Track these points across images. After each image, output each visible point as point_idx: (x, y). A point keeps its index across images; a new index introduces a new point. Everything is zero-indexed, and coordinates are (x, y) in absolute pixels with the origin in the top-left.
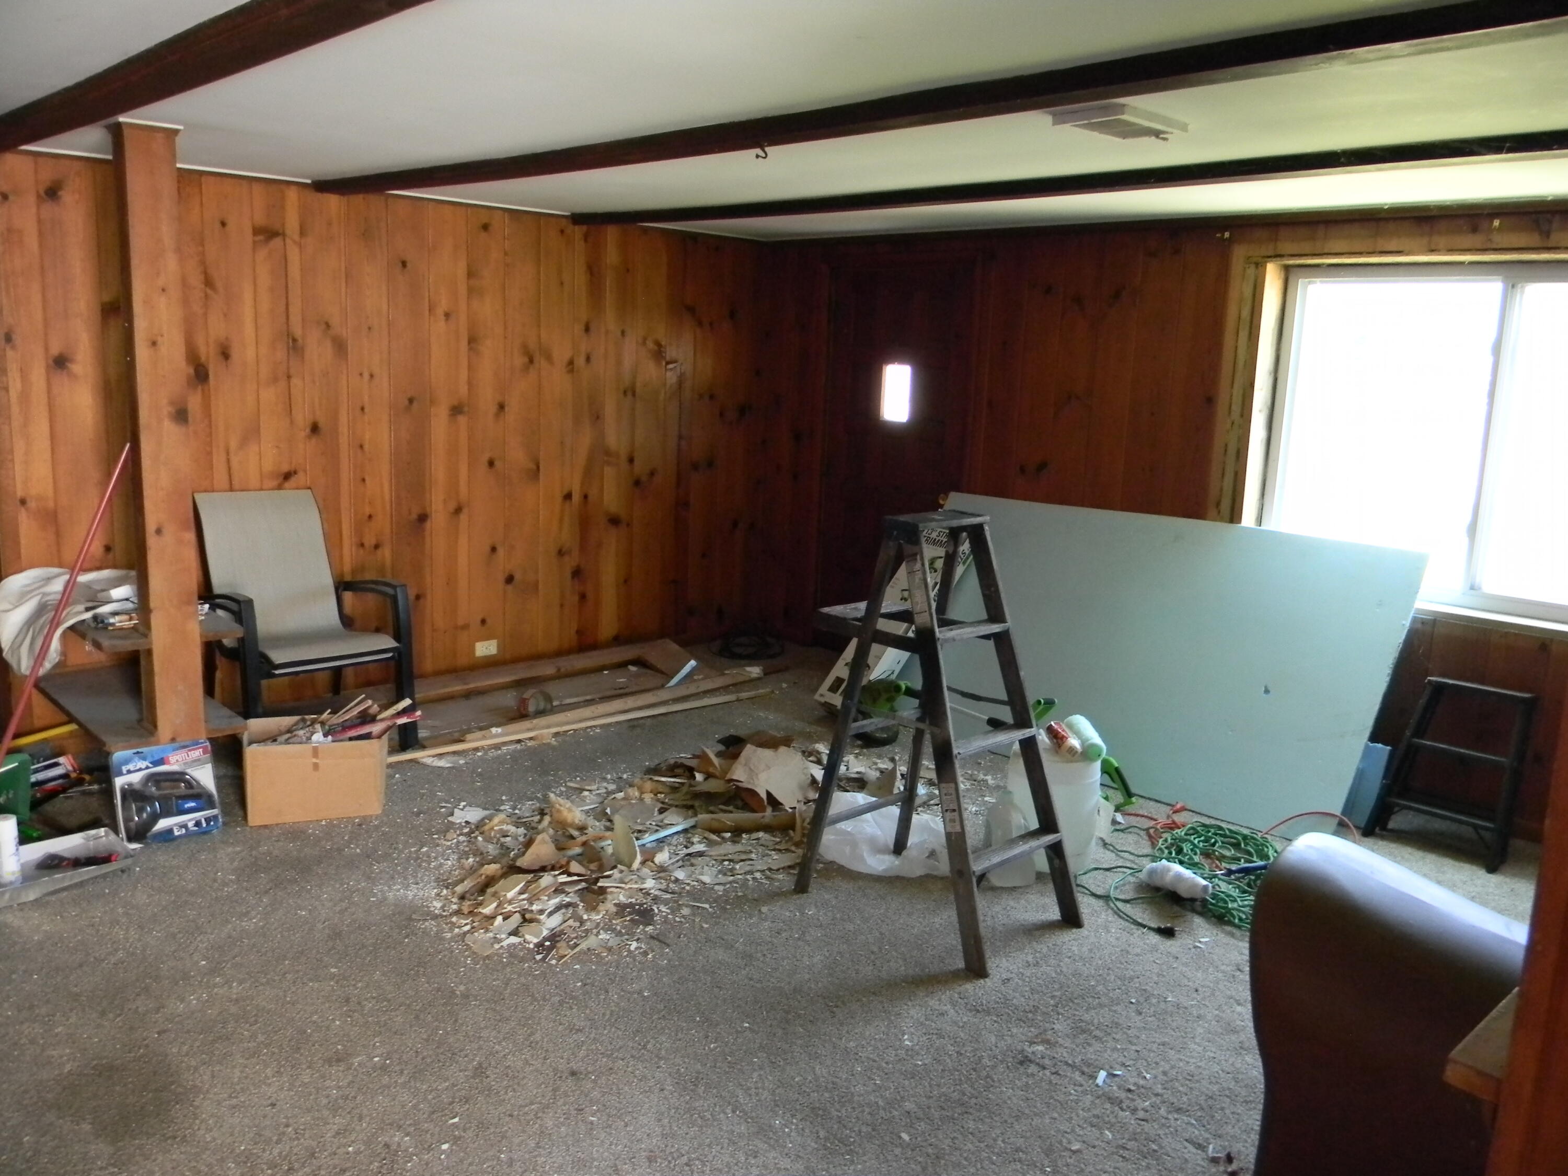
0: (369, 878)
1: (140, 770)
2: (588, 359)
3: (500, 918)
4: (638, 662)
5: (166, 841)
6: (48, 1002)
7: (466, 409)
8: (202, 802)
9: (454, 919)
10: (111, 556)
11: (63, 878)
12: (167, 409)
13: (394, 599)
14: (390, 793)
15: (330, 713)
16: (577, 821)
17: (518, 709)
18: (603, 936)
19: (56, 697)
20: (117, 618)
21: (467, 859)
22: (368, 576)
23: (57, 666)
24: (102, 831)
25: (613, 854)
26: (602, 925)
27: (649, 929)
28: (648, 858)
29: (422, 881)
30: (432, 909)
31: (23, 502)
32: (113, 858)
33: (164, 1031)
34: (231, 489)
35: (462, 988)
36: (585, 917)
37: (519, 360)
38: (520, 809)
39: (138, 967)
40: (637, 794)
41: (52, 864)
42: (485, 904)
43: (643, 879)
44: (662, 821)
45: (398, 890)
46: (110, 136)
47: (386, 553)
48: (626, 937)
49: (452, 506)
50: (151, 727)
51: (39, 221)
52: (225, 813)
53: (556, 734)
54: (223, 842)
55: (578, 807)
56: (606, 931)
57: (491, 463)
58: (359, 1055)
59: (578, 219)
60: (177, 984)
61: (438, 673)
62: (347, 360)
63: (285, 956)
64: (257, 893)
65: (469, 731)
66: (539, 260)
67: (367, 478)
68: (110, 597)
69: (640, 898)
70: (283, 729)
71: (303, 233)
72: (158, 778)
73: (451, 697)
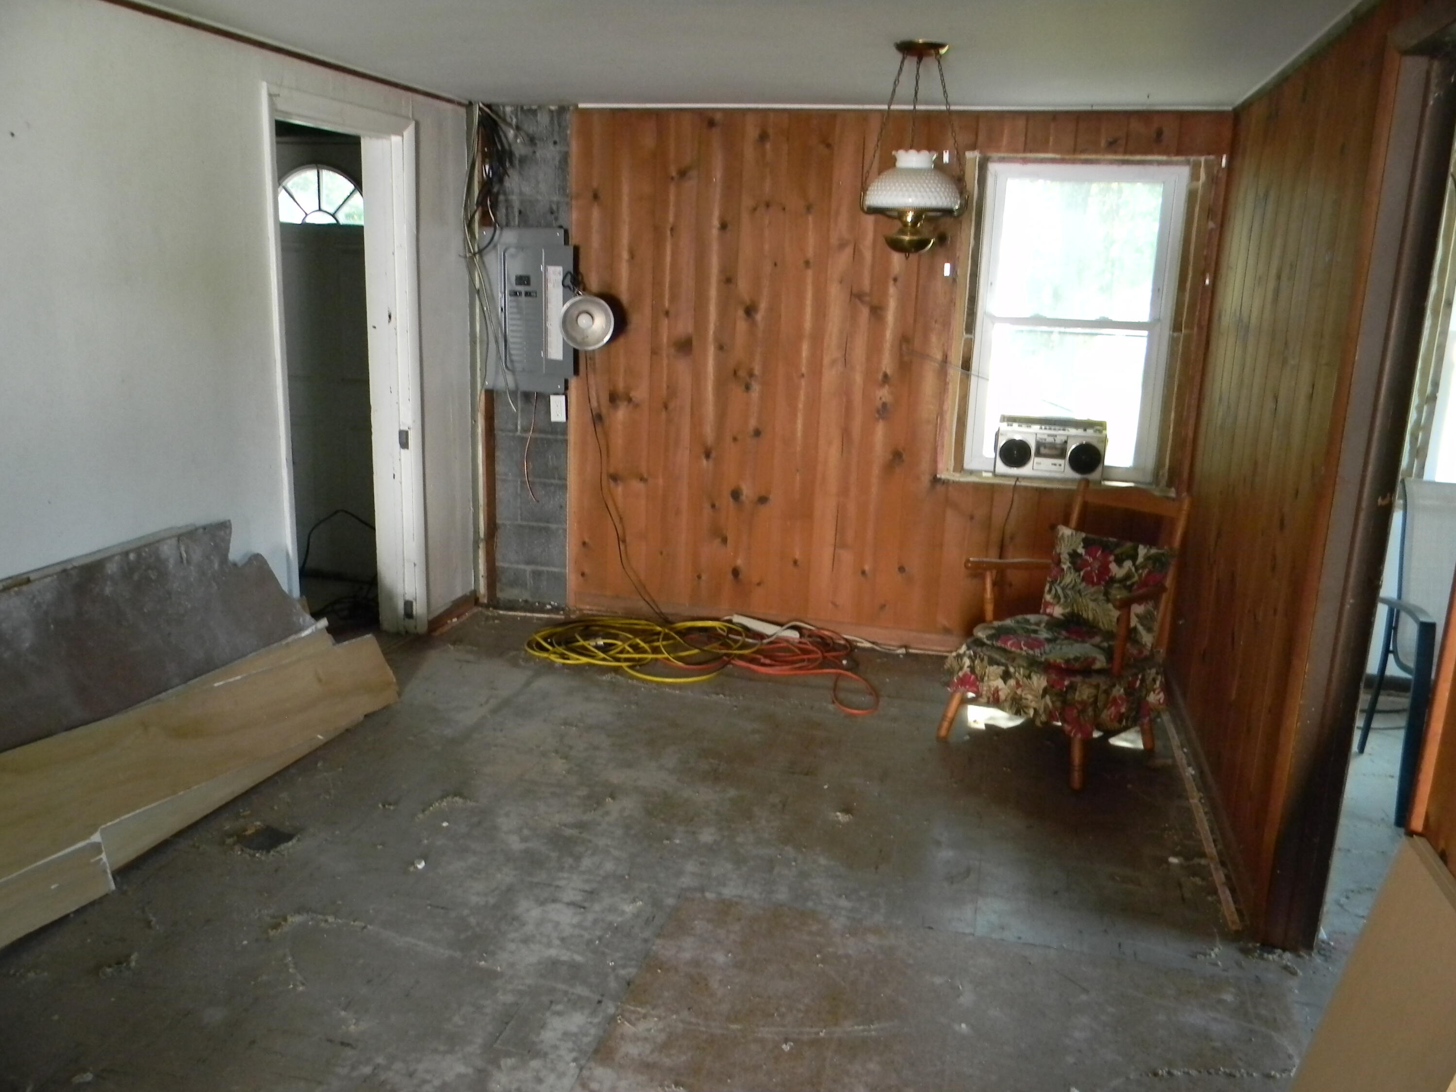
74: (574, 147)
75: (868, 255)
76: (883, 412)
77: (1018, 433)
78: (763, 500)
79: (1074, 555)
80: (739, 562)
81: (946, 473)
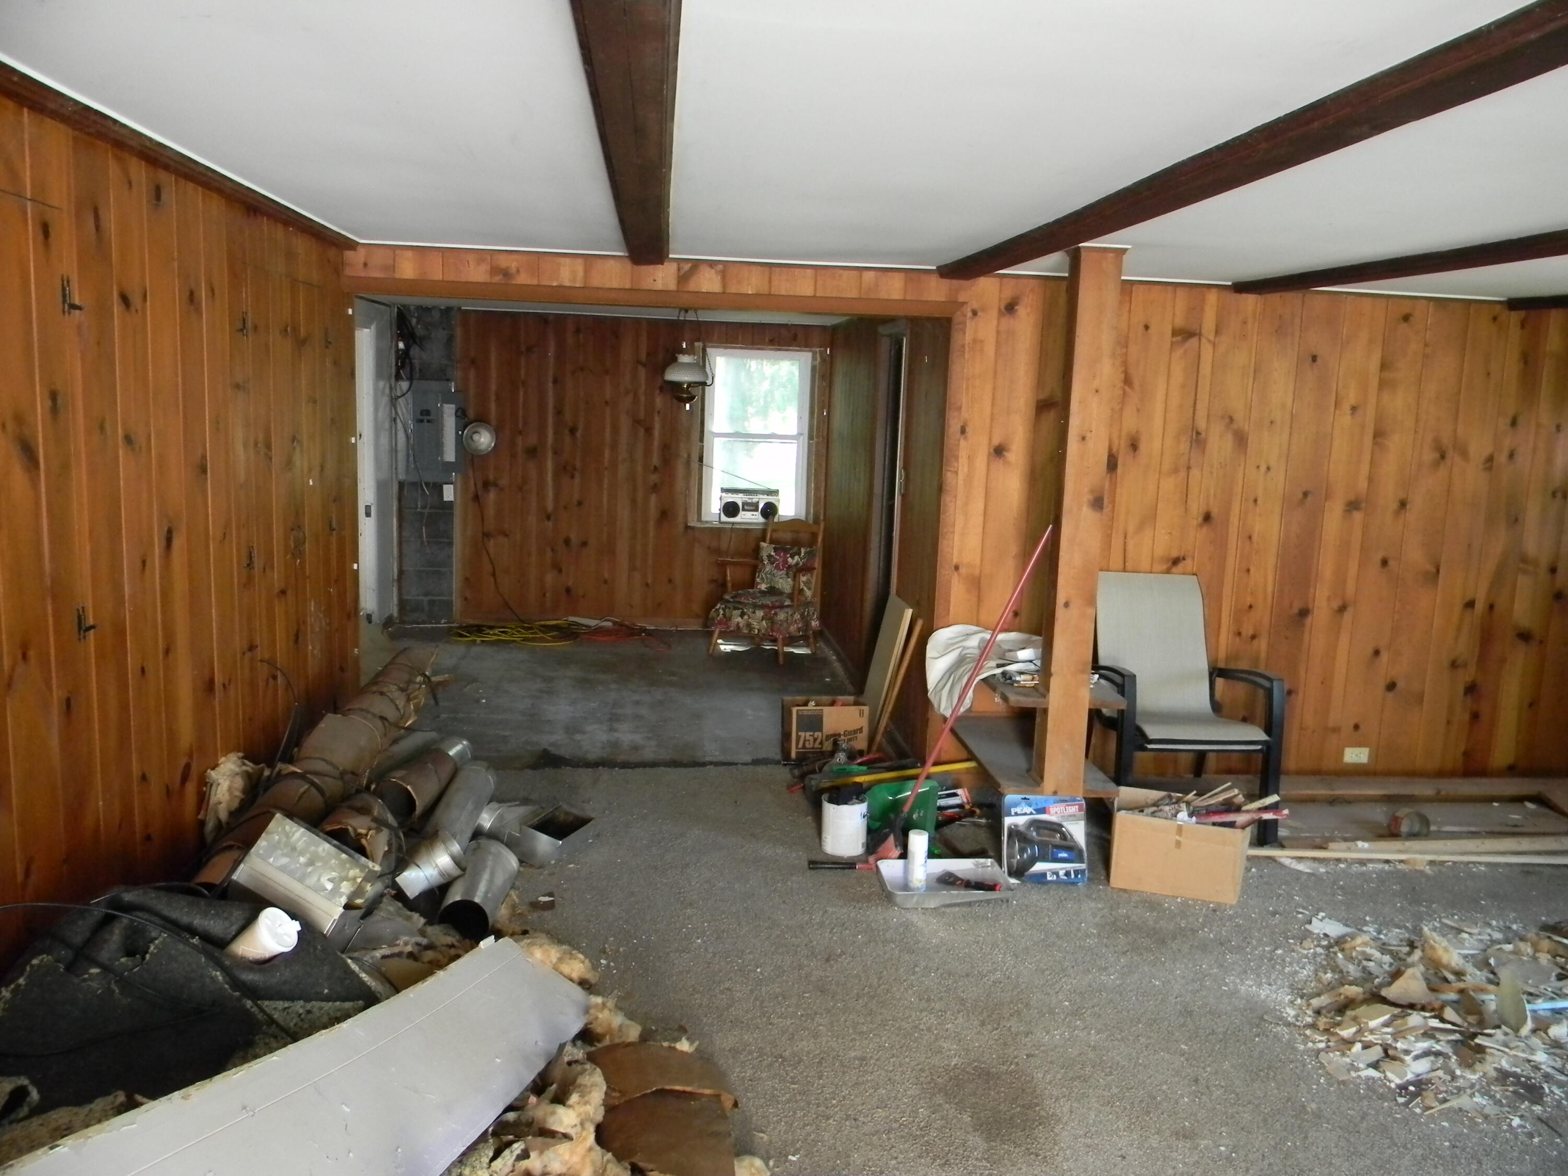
0: (1222, 966)
1: (1025, 814)
2: (1511, 455)
3: (1358, 1046)
4: (1538, 799)
5: (1039, 883)
6: (941, 999)
7: (1363, 505)
8: (1074, 854)
9: (1308, 1032)
10: (1017, 620)
11: (958, 896)
12: (1087, 497)
13: (1269, 693)
14: (1247, 888)
15: (1195, 795)
16: (1453, 964)
17: (1389, 826)
18: (1478, 1099)
19: (962, 736)
20: (1023, 677)
21: (1326, 973)
22: (1243, 665)
23: (969, 710)
24: (989, 861)
25: (1496, 1012)
26: (1477, 1087)
27: (1537, 1109)
28: (1541, 1027)
29: (1276, 984)
30: (1285, 1015)
31: (957, 568)
32: (997, 888)
33: (1032, 1056)
34: (1125, 570)
35: (1314, 1106)
36: (1458, 1072)
37: (1429, 456)
38: (1386, 935)
39: (1012, 990)
40: (1530, 950)
41: (948, 880)
42: (1344, 1025)
43: (1532, 1051)
44: (1561, 989)
45: (1251, 986)
46: (1068, 259)
47: (1262, 644)
48: (1507, 1109)
49: (1336, 604)
50: (1038, 779)
51: (998, 332)
52: (1091, 868)
53: (1432, 863)
54: (1087, 896)
55: (1456, 948)
56: (1483, 1095)
57: (1385, 563)
58: (1204, 1138)
59: (1514, 304)
60: (1044, 1015)
61: (1300, 773)
62: (1246, 454)
63: (1139, 1019)
64: (1115, 952)
65: (1333, 839)
66: (1464, 349)
67: (1252, 570)
68: (1017, 657)
69: (1527, 1071)
70: (1150, 802)
71: (1217, 332)
72: (1040, 825)
73: (1312, 800)
74: (459, 332)
75: (643, 399)
76: (655, 488)
77: (730, 498)
78: (584, 544)
79: (769, 556)
80: (570, 583)
81: (693, 523)
